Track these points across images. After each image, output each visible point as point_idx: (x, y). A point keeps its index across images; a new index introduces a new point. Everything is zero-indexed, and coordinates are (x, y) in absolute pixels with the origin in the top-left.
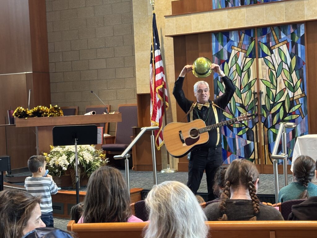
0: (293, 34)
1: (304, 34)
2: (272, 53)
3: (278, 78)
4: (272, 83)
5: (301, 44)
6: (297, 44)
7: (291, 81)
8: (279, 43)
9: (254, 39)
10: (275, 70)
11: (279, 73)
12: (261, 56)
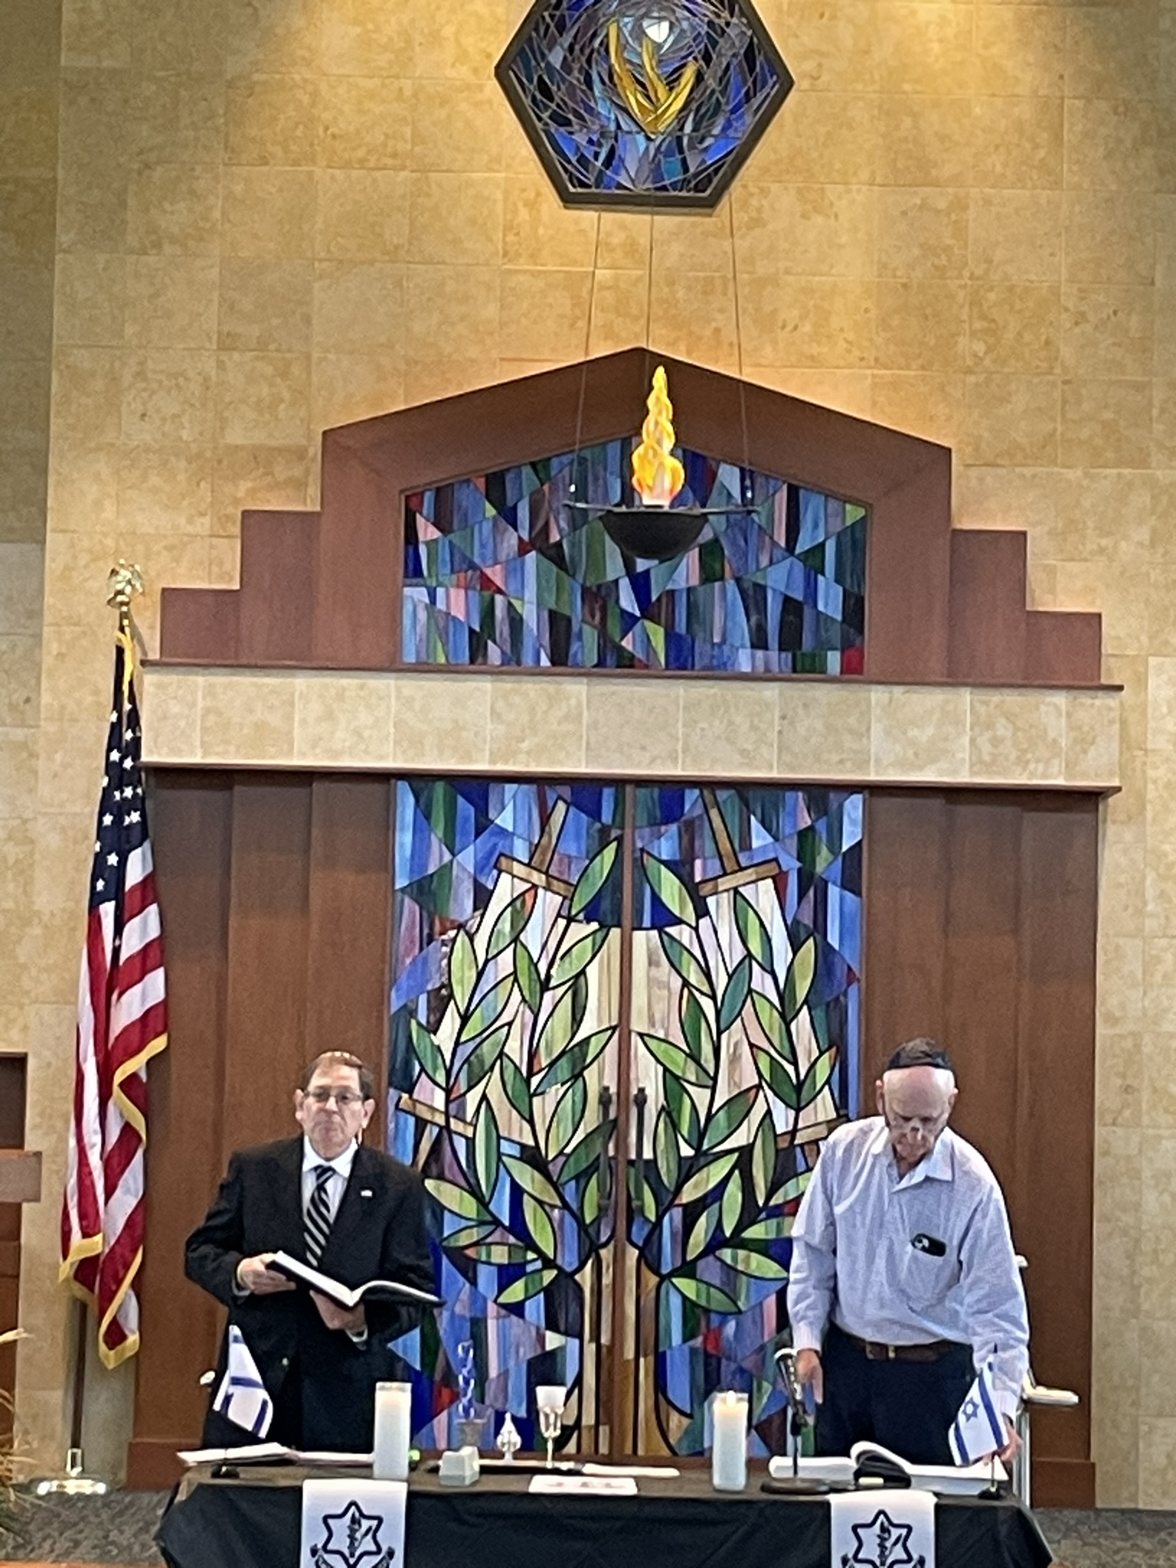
0: (805, 837)
1: (859, 843)
2: (702, 911)
3: (724, 1036)
4: (694, 1057)
5: (843, 887)
6: (826, 883)
7: (787, 1052)
8: (742, 869)
9: (614, 833)
10: (713, 997)
11: (731, 1012)
12: (647, 923)
